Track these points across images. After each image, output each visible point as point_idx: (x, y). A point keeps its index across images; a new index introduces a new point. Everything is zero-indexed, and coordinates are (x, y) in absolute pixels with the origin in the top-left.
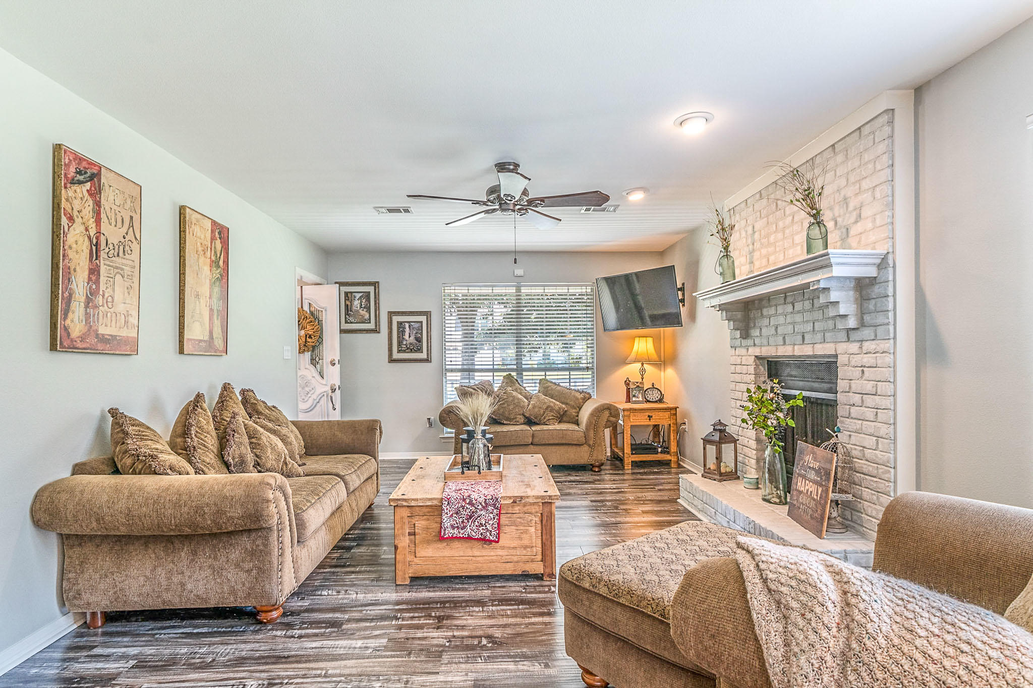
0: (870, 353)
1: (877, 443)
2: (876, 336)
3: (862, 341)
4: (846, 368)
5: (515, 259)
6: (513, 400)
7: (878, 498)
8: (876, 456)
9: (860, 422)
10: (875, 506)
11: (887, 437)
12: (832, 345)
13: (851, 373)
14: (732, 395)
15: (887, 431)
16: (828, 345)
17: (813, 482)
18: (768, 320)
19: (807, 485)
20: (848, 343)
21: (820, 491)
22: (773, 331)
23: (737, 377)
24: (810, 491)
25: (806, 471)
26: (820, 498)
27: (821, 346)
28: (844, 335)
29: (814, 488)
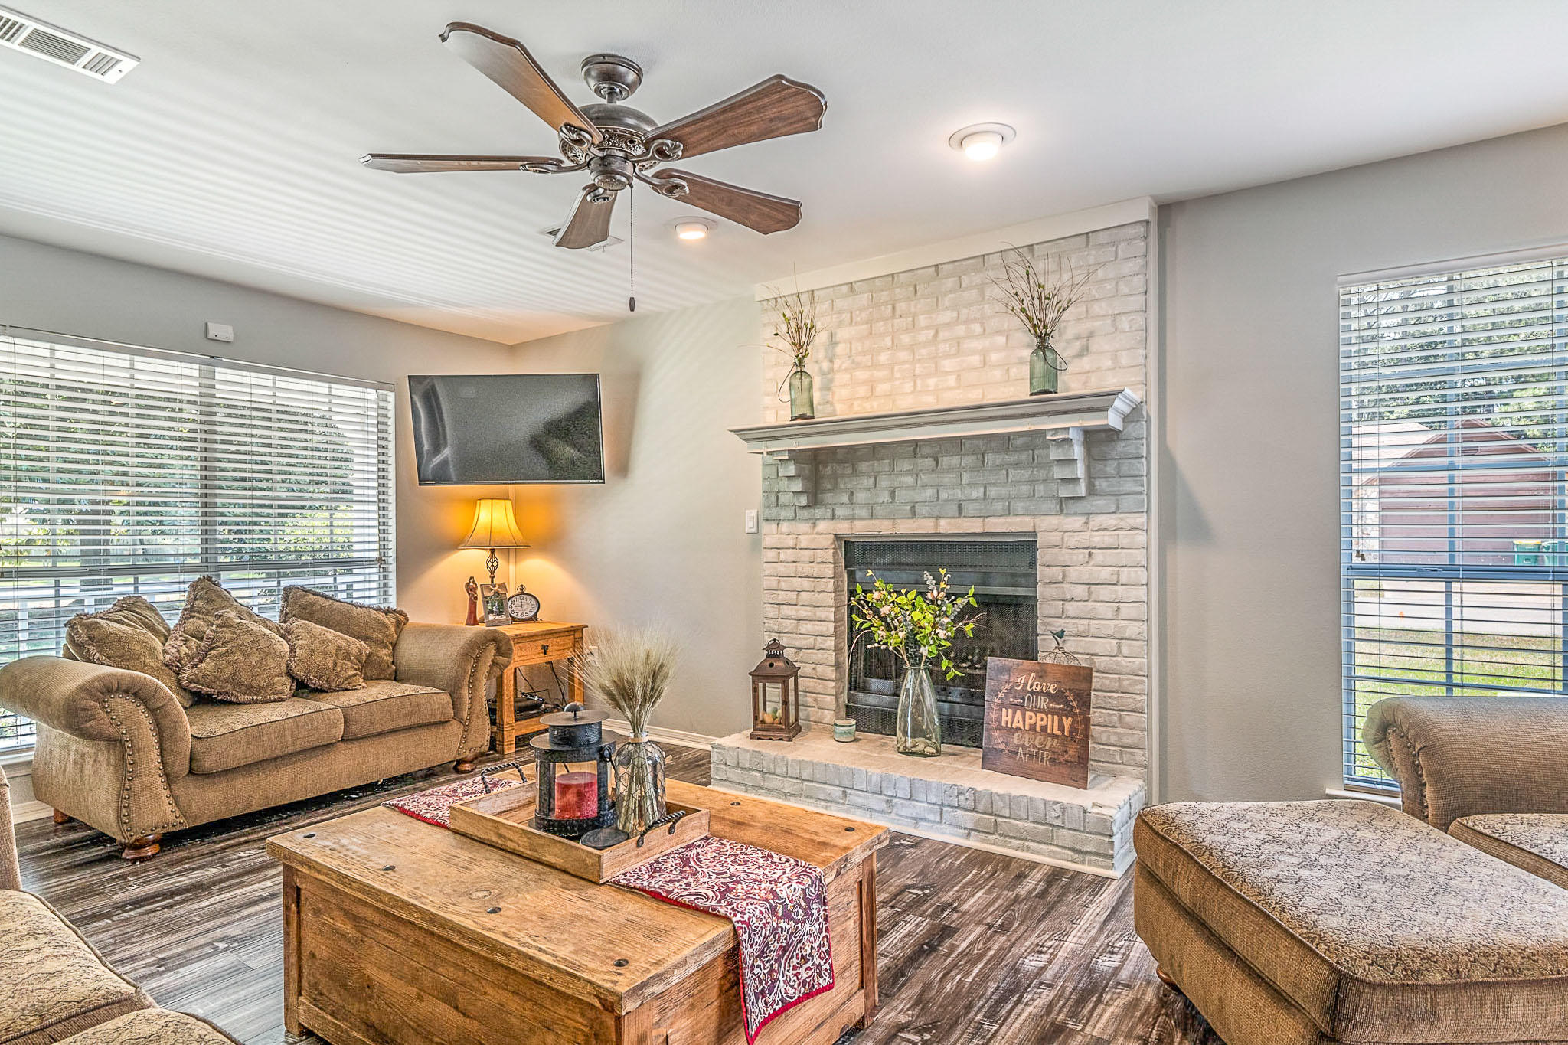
0: (1105, 529)
1: (1119, 646)
2: (1118, 508)
3: (1089, 514)
4: (1057, 550)
6: (254, 642)
7: (1120, 717)
8: (1118, 664)
9: (1086, 622)
10: (1115, 730)
11: (1139, 637)
12: (1027, 519)
13: (1067, 556)
14: (769, 597)
15: (1138, 630)
16: (1018, 519)
17: (1044, 712)
18: (872, 480)
19: (1031, 718)
20: (1062, 517)
21: (1067, 723)
22: (885, 497)
23: (782, 569)
24: (1042, 727)
25: (1023, 699)
26: (1070, 732)
27: (1002, 520)
28: (1053, 505)
29: (1050, 722)
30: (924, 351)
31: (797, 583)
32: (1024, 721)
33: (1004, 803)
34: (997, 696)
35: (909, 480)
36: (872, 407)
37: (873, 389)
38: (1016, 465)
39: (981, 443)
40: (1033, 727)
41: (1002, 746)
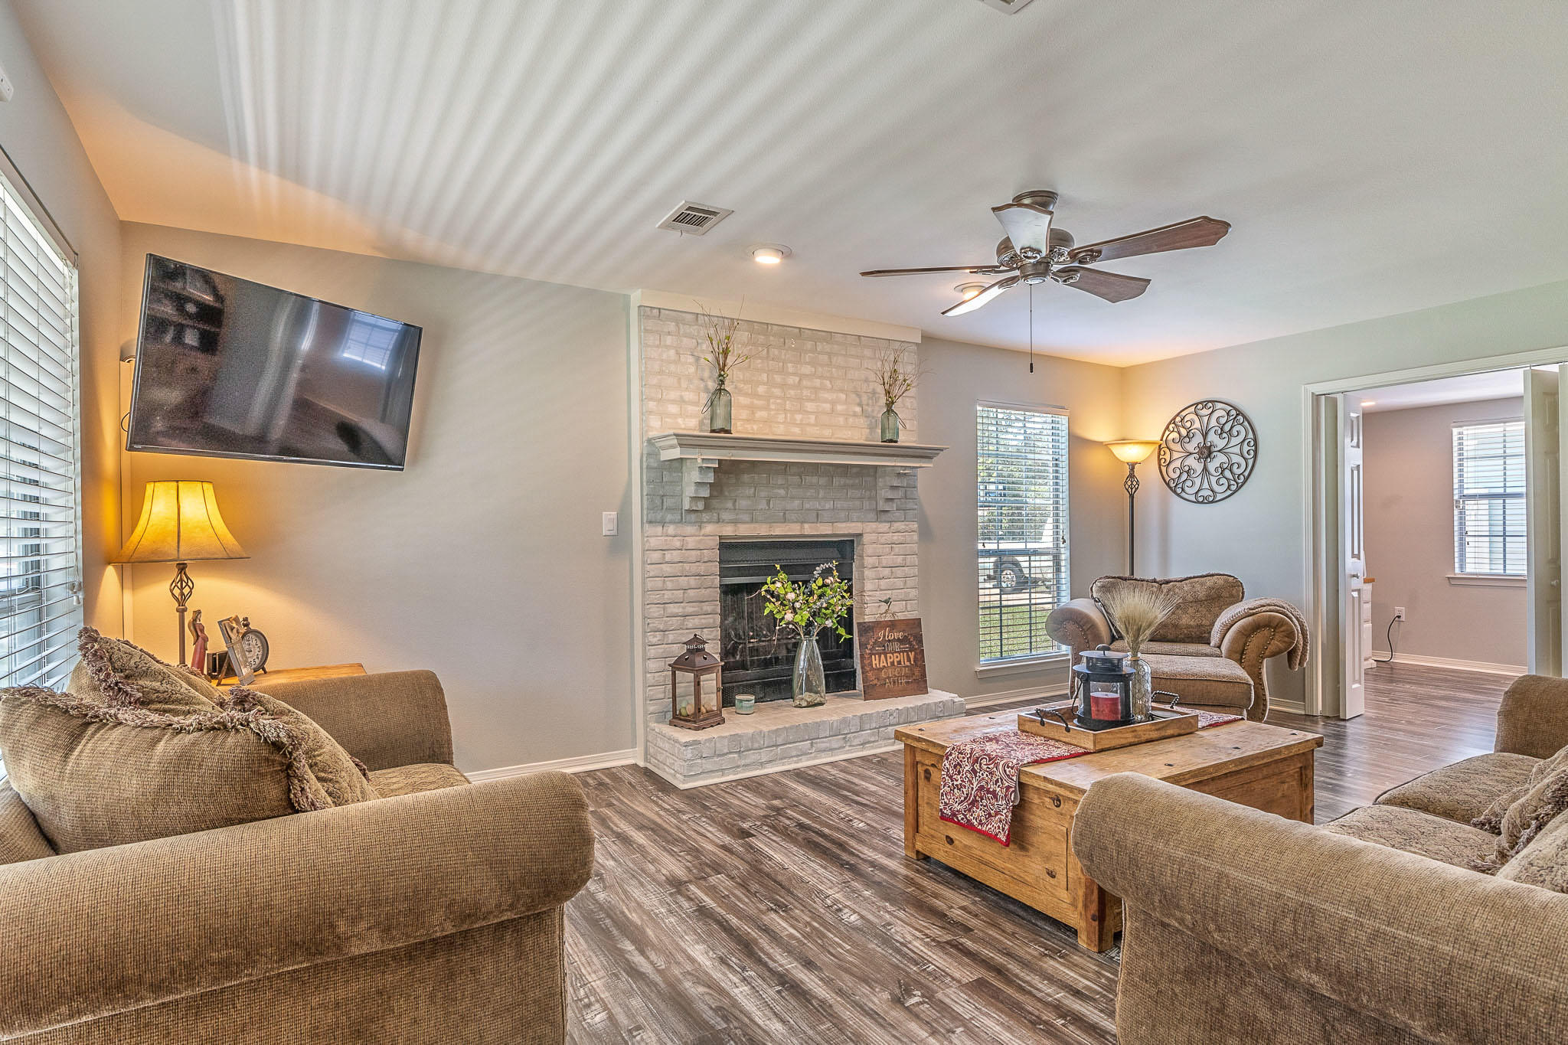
0: (899, 532)
2: (904, 518)
4: (875, 545)
5: (1031, 364)
9: (890, 592)
12: (859, 524)
13: (880, 550)
16: (854, 524)
17: (899, 652)
18: (753, 490)
19: (890, 658)
20: (877, 523)
21: (912, 655)
22: (763, 505)
23: (667, 569)
24: (898, 662)
25: (884, 646)
26: (914, 661)
27: (844, 525)
28: (872, 515)
29: (902, 657)
30: (792, 392)
31: (683, 581)
32: (887, 661)
33: (915, 712)
34: (867, 648)
35: (782, 492)
36: (752, 429)
37: (753, 413)
38: (852, 486)
39: (831, 469)
40: (892, 663)
41: (875, 682)
